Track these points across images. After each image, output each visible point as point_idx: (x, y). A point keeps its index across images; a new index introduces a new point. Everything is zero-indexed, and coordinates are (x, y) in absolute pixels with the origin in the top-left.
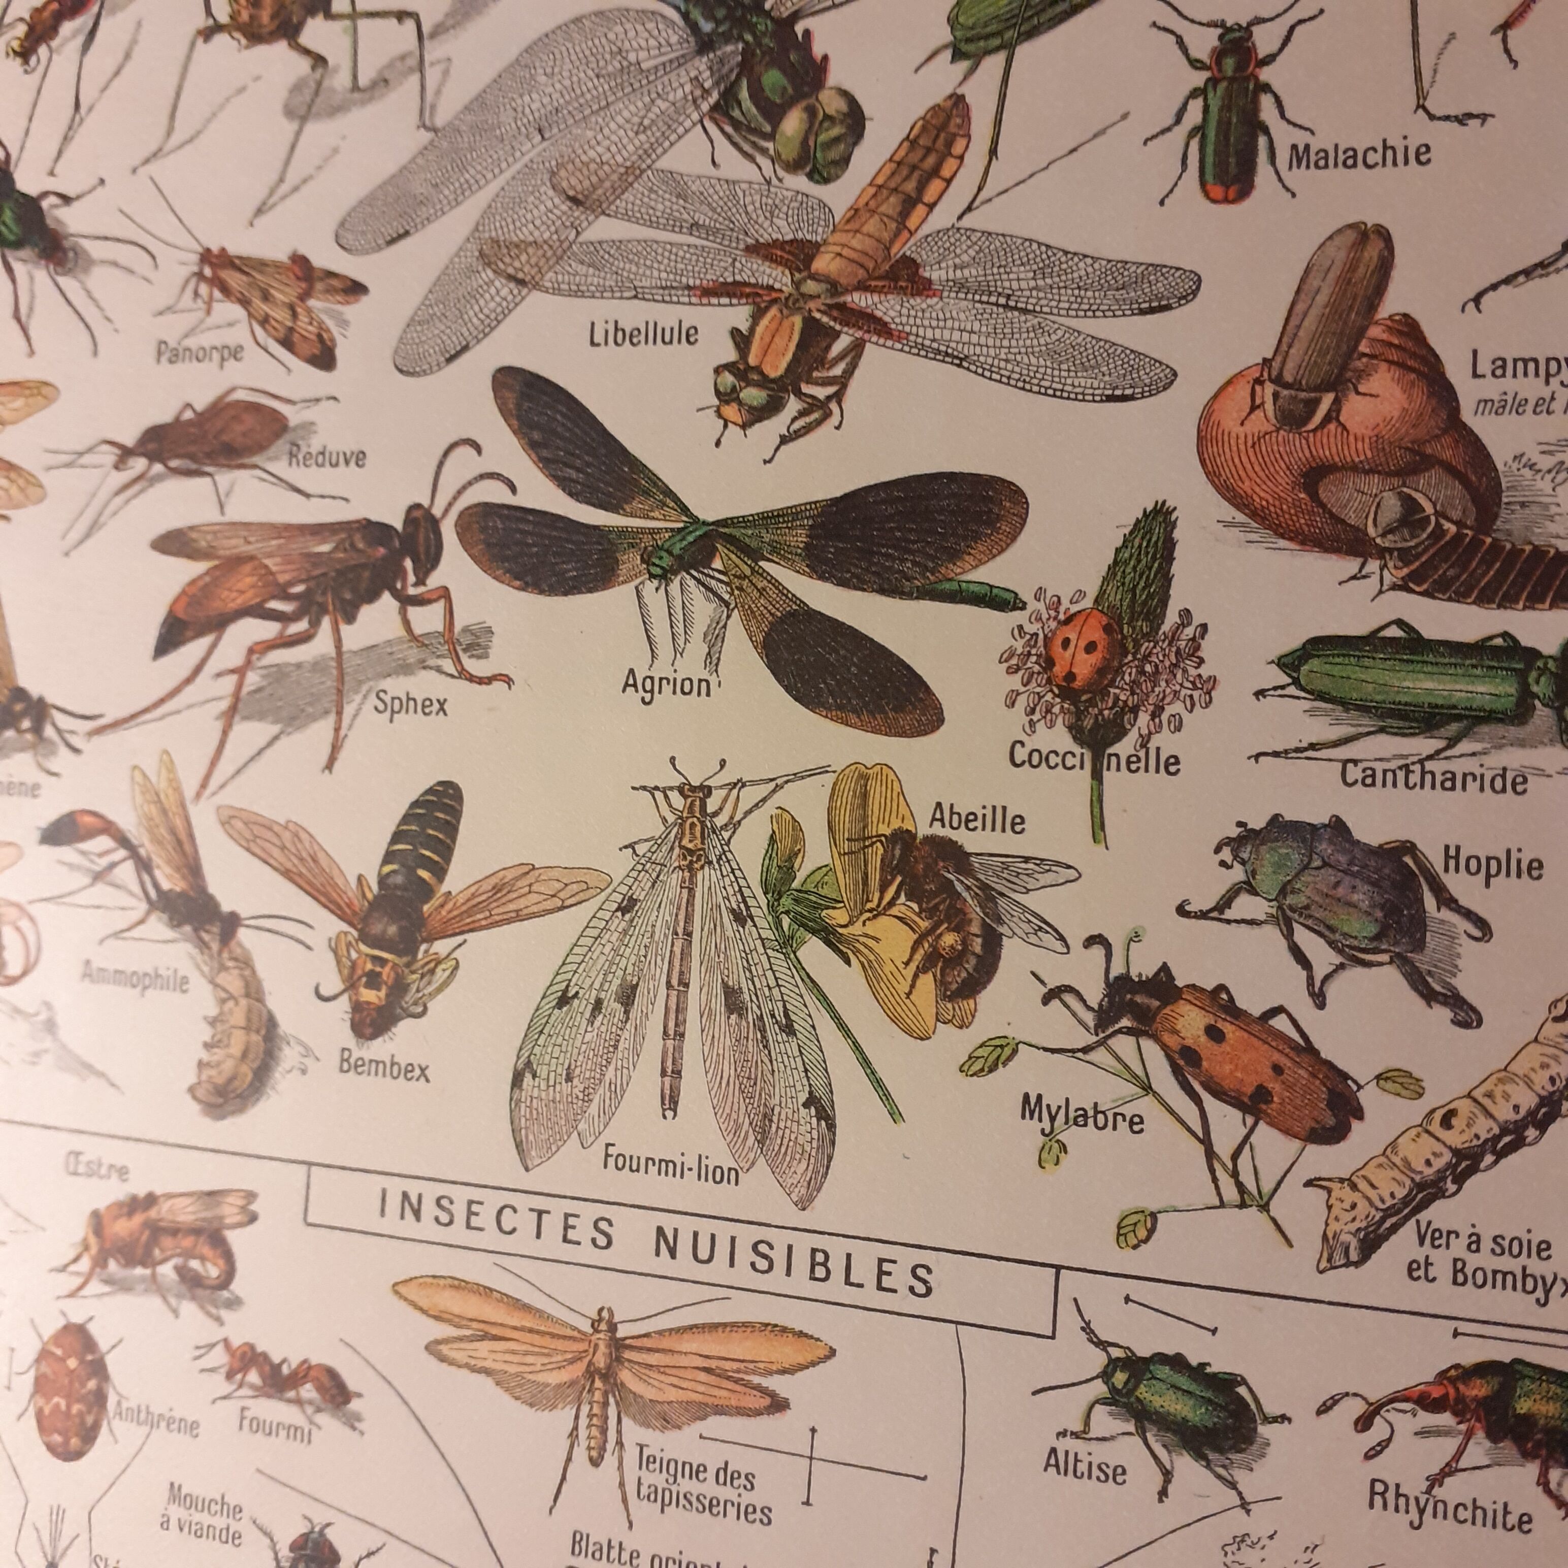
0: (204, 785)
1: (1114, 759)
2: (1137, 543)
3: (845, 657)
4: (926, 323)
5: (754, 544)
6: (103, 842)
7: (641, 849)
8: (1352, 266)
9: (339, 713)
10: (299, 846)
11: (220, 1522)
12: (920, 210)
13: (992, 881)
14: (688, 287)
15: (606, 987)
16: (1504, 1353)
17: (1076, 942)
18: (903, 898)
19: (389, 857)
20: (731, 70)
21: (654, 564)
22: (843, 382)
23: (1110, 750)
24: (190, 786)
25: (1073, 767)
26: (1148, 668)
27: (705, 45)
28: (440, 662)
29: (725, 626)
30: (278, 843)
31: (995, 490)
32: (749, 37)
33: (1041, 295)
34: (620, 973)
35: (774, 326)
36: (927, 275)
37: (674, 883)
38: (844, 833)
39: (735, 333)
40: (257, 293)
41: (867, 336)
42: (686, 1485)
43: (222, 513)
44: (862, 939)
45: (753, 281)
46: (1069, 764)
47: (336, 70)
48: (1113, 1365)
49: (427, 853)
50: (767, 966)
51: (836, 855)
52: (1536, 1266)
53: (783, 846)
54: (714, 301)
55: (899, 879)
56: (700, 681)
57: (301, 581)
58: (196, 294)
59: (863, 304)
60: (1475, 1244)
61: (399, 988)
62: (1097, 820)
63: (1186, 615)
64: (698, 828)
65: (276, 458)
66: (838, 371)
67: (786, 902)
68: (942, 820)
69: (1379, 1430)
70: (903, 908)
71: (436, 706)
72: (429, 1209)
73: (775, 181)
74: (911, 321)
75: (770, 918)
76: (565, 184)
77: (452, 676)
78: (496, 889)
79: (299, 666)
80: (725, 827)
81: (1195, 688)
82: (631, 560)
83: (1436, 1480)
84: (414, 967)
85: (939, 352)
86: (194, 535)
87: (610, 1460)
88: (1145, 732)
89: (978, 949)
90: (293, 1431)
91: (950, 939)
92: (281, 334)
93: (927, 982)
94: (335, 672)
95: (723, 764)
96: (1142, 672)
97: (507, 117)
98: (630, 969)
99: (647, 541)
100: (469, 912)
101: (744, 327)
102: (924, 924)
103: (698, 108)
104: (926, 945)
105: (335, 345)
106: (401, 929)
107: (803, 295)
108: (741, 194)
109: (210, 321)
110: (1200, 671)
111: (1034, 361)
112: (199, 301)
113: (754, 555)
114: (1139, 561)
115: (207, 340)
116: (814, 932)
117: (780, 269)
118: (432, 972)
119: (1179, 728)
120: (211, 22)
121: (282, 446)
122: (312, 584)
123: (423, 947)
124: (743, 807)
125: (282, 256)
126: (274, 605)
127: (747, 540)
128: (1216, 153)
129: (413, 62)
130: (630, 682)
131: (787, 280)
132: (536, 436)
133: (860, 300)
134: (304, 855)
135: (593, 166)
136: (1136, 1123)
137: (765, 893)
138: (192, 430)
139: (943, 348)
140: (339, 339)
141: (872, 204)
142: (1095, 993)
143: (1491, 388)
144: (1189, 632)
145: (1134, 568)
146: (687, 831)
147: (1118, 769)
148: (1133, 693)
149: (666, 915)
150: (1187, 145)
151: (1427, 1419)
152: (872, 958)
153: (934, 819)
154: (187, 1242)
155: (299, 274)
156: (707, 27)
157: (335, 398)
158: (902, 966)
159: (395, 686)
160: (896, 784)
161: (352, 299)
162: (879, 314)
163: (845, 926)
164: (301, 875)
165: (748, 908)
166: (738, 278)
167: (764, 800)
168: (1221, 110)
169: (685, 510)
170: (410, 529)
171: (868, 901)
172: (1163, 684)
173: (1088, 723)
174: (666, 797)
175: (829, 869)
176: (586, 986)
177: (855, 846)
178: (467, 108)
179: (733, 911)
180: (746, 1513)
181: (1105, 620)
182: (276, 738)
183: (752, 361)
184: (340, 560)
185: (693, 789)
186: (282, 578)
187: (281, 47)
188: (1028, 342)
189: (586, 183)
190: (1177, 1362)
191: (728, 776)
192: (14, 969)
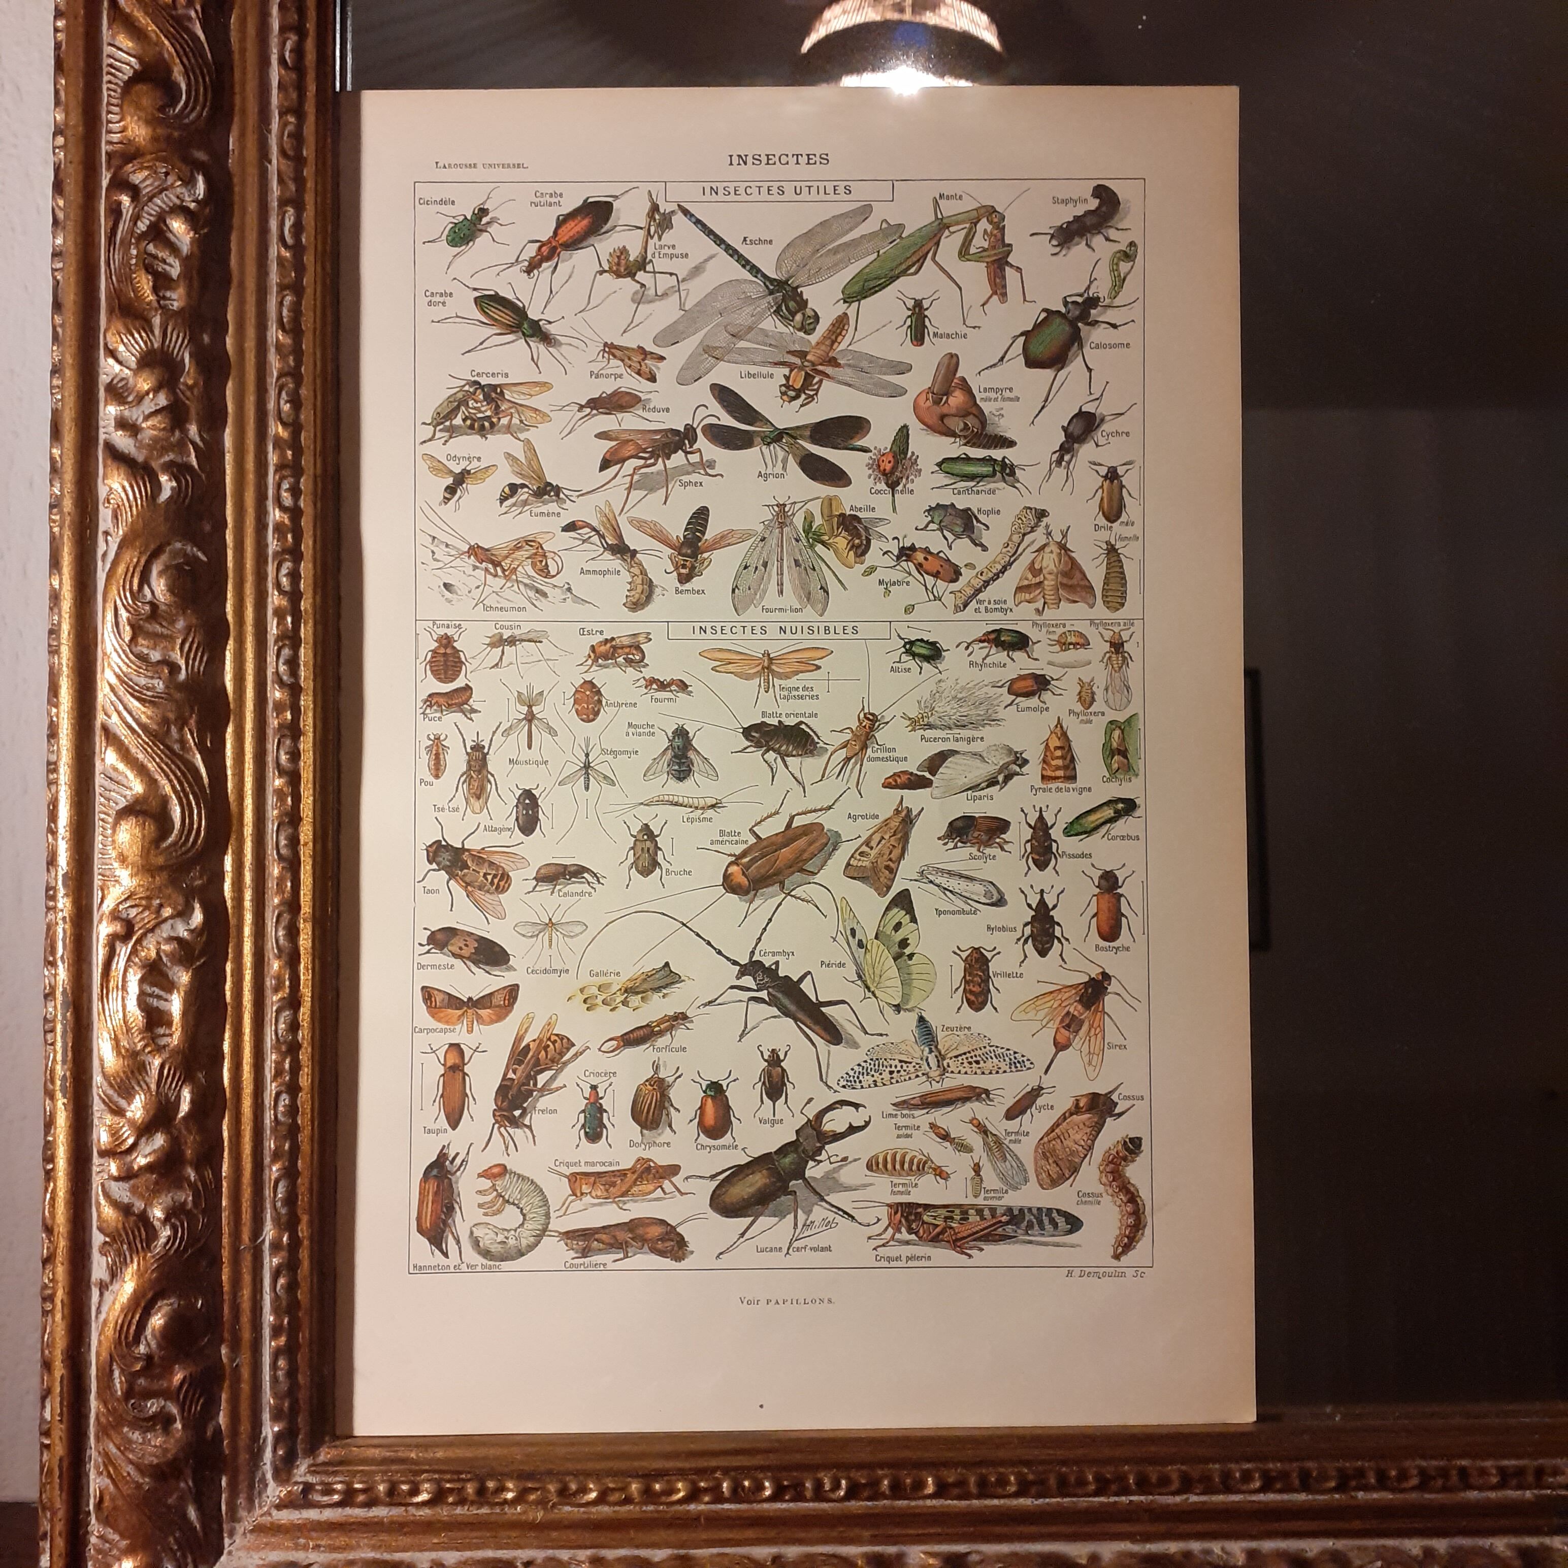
0: (622, 510)
3: (822, 466)
4: (841, 375)
5: (794, 435)
6: (587, 530)
8: (949, 365)
9: (667, 487)
10: (655, 527)
11: (647, 730)
12: (836, 343)
13: (868, 525)
14: (771, 362)
15: (758, 563)
16: (998, 627)
17: (890, 539)
18: (843, 532)
19: (686, 530)
20: (779, 301)
21: (765, 441)
22: (817, 390)
27: (771, 293)
29: (787, 458)
30: (649, 527)
31: (861, 420)
32: (784, 291)
33: (871, 369)
34: (762, 558)
35: (796, 374)
36: (839, 362)
37: (777, 532)
38: (825, 515)
39: (785, 376)
40: (626, 357)
41: (824, 378)
42: (794, 693)
43: (620, 426)
44: (833, 543)
45: (789, 361)
48: (906, 643)
49: (699, 528)
50: (806, 553)
51: (824, 521)
52: (1004, 606)
54: (778, 366)
55: (842, 526)
57: (650, 447)
58: (603, 357)
59: (822, 369)
60: (989, 603)
61: (693, 568)
63: (913, 453)
64: (783, 516)
66: (815, 387)
69: (971, 649)
70: (844, 534)
71: (699, 484)
72: (709, 630)
74: (836, 374)
76: (729, 330)
78: (722, 537)
80: (791, 515)
82: (758, 440)
83: (984, 659)
84: (697, 562)
85: (842, 382)
86: (610, 433)
87: (771, 690)
89: (864, 544)
90: (670, 700)
91: (857, 541)
92: (636, 371)
93: (852, 553)
94: (665, 474)
95: (789, 497)
97: (709, 308)
98: (765, 557)
99: (762, 434)
100: (713, 544)
102: (850, 538)
103: (770, 311)
104: (851, 543)
105: (656, 375)
106: (692, 551)
107: (804, 366)
108: (784, 336)
109: (609, 366)
111: (871, 386)
112: (605, 358)
113: (795, 438)
115: (609, 371)
117: (797, 358)
118: (703, 563)
120: (602, 269)
121: (640, 406)
122: (654, 448)
123: (700, 556)
125: (635, 346)
126: (641, 455)
127: (792, 434)
128: (915, 333)
130: (760, 475)
131: (799, 361)
132: (725, 404)
133: (820, 368)
134: (659, 531)
136: (908, 583)
138: (606, 400)
139: (845, 382)
141: (823, 341)
142: (896, 552)
143: (984, 395)
146: (780, 517)
149: (775, 541)
150: (907, 331)
151: (982, 645)
152: (836, 548)
154: (627, 650)
155: (641, 352)
156: (772, 287)
157: (657, 391)
158: (844, 550)
159: (685, 478)
160: (839, 500)
161: (661, 361)
162: (826, 372)
163: (828, 540)
164: (657, 536)
165: (799, 537)
166: (785, 360)
167: (802, 507)
168: (915, 321)
169: (773, 425)
170: (687, 431)
171: (834, 533)
174: (773, 508)
176: (752, 563)
177: (829, 518)
178: (696, 305)
179: (795, 538)
180: (812, 697)
181: (893, 455)
182: (646, 495)
183: (790, 384)
184: (663, 441)
185: (781, 505)
186: (644, 446)
188: (869, 381)
190: (922, 640)
191: (791, 501)
192: (553, 573)
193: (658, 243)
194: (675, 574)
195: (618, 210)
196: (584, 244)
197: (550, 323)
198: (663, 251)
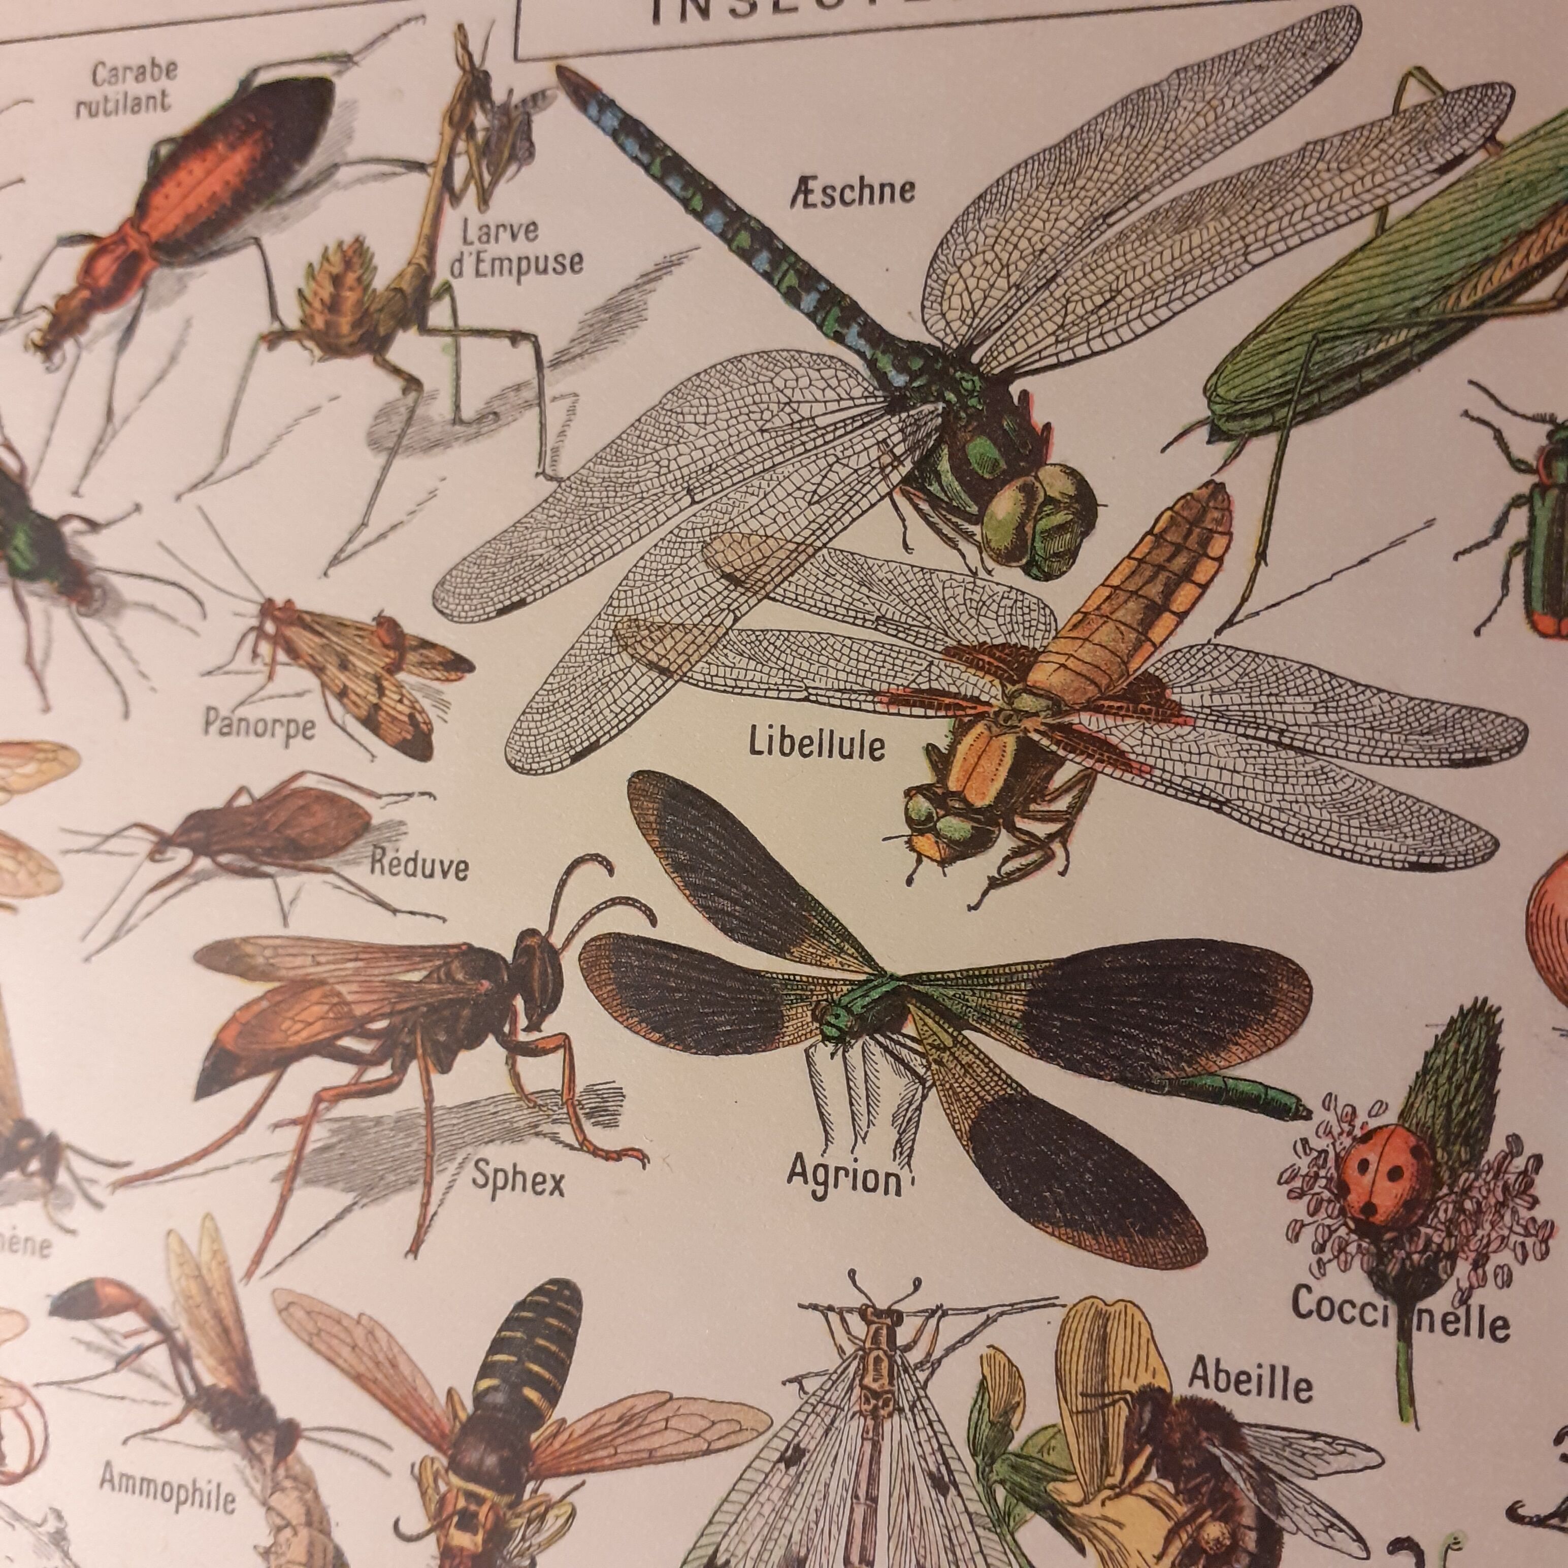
0: (257, 1260)
1: (1426, 1317)
2: (1452, 1046)
3: (1075, 1159)
4: (1175, 756)
5: (957, 1008)
6: (130, 1321)
7: (811, 1385)
9: (428, 1185)
10: (376, 1347)
12: (1167, 620)
13: (1270, 1461)
14: (873, 693)
15: (766, 1556)
17: (1379, 1546)
18: (1153, 1475)
19: (486, 1370)
20: (929, 435)
21: (829, 1024)
22: (1069, 819)
23: (1422, 1305)
24: (239, 1264)
25: (1374, 1323)
26: (1468, 1205)
27: (896, 402)
28: (556, 1128)
29: (919, 1108)
30: (348, 1340)
31: (1268, 967)
32: (951, 396)
33: (1324, 733)
34: (783, 1541)
35: (981, 744)
36: (1175, 698)
37: (853, 1432)
38: (1076, 1387)
39: (931, 750)
40: (334, 660)
41: (1099, 767)
43: (286, 924)
44: (1100, 1523)
45: (953, 689)
46: (1369, 1319)
47: (433, 397)
49: (536, 1368)
50: (975, 1548)
51: (1066, 1414)
53: (998, 1396)
54: (905, 710)
55: (1149, 1450)
56: (888, 1175)
57: (383, 1016)
58: (255, 654)
59: (1094, 727)
61: (499, 1534)
62: (1406, 1393)
63: (1515, 1142)
64: (885, 1365)
65: (355, 862)
66: (1062, 804)
67: (1000, 1468)
68: (1205, 1378)
70: (1154, 1488)
71: (550, 1184)
73: (982, 574)
74: (1156, 752)
75: (980, 1488)
76: (720, 558)
77: (572, 1148)
78: (625, 1420)
79: (378, 1121)
80: (920, 1365)
81: (1528, 1234)
82: (800, 1017)
84: (519, 1509)
85: (1192, 792)
86: (249, 949)
88: (1465, 1284)
89: (1251, 1545)
91: (1214, 1531)
92: (363, 713)
94: (423, 1132)
95: (917, 1284)
96: (1460, 1209)
97: (648, 471)
98: (796, 1537)
99: (820, 994)
100: (588, 1447)
101: (943, 744)
102: (1182, 1510)
103: (886, 477)
104: (1184, 1537)
105: (431, 731)
106: (502, 1462)
107: (1017, 711)
108: (939, 586)
109: (271, 689)
110: (1535, 1213)
111: (1315, 812)
112: (259, 661)
113: (958, 1022)
114: (1455, 1070)
115: (270, 711)
116: (1038, 1510)
117: (989, 678)
118: (542, 1517)
119: (1508, 1283)
120: (276, 326)
121: (362, 847)
122: (397, 1019)
123: (530, 1486)
124: (944, 1342)
125: (366, 617)
126: (347, 1042)
127: (948, 1003)
128: (1546, 576)
129: (530, 394)
130: (798, 1170)
131: (997, 691)
132: (682, 856)
133: (1088, 722)
134: (381, 1357)
135: (755, 539)
137: (974, 1455)
138: (248, 819)
139: (1198, 788)
140: (437, 724)
141: (1106, 608)
144: (1519, 1163)
145: (1450, 1078)
146: (871, 1367)
147: (1432, 1329)
148: (1449, 1235)
149: (844, 1471)
150: (1509, 564)
152: (1113, 1547)
153: (1194, 1376)
155: (388, 641)
156: (899, 380)
157: (430, 794)
158: (1151, 1561)
159: (500, 1155)
160: (1145, 1329)
161: (453, 676)
162: (1114, 740)
163: (1079, 1505)
164: (375, 1381)
165: (950, 1472)
166: (935, 685)
167: (972, 1335)
168: (1552, 522)
169: (868, 959)
170: (523, 960)
171: (1108, 1474)
172: (1488, 1226)
173: (1392, 1269)
174: (843, 1320)
175: (1058, 1431)
176: (740, 1552)
177: (1092, 1404)
178: (597, 457)
179: (931, 1475)
181: (1413, 1141)
182: (348, 1210)
183: (953, 785)
184: (433, 994)
185: (879, 1313)
186: (360, 1011)
187: (364, 362)
188: (1308, 790)
189: (747, 559)
191: (925, 1300)
192: (15, 1463)
193: (476, 219)
194: (430, 1545)
195: (351, 106)
196: (232, 235)
197: (93, 526)
198: (493, 250)
